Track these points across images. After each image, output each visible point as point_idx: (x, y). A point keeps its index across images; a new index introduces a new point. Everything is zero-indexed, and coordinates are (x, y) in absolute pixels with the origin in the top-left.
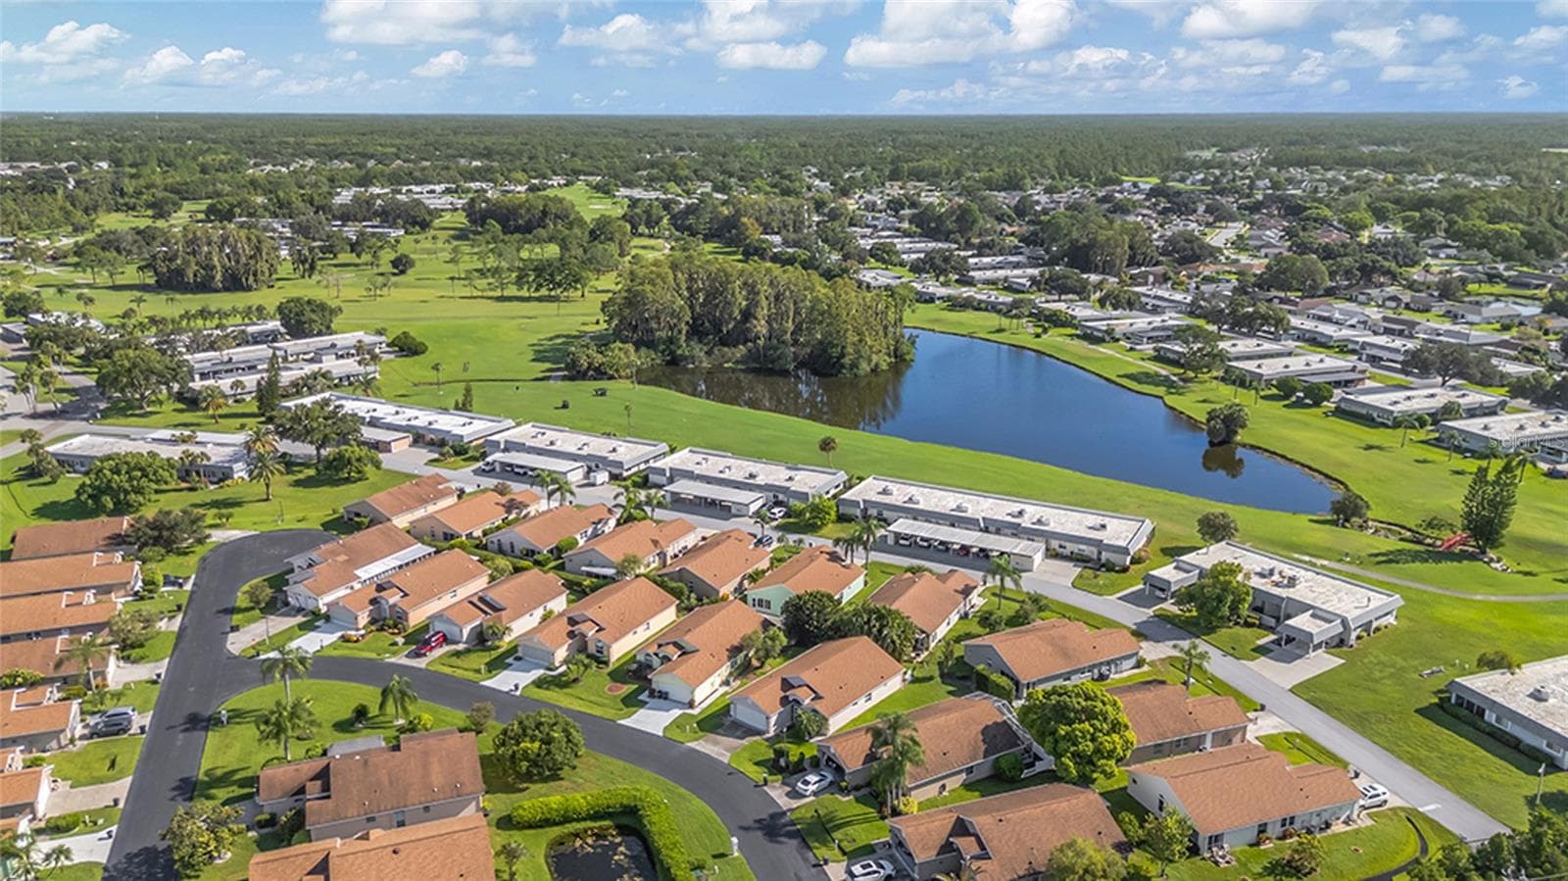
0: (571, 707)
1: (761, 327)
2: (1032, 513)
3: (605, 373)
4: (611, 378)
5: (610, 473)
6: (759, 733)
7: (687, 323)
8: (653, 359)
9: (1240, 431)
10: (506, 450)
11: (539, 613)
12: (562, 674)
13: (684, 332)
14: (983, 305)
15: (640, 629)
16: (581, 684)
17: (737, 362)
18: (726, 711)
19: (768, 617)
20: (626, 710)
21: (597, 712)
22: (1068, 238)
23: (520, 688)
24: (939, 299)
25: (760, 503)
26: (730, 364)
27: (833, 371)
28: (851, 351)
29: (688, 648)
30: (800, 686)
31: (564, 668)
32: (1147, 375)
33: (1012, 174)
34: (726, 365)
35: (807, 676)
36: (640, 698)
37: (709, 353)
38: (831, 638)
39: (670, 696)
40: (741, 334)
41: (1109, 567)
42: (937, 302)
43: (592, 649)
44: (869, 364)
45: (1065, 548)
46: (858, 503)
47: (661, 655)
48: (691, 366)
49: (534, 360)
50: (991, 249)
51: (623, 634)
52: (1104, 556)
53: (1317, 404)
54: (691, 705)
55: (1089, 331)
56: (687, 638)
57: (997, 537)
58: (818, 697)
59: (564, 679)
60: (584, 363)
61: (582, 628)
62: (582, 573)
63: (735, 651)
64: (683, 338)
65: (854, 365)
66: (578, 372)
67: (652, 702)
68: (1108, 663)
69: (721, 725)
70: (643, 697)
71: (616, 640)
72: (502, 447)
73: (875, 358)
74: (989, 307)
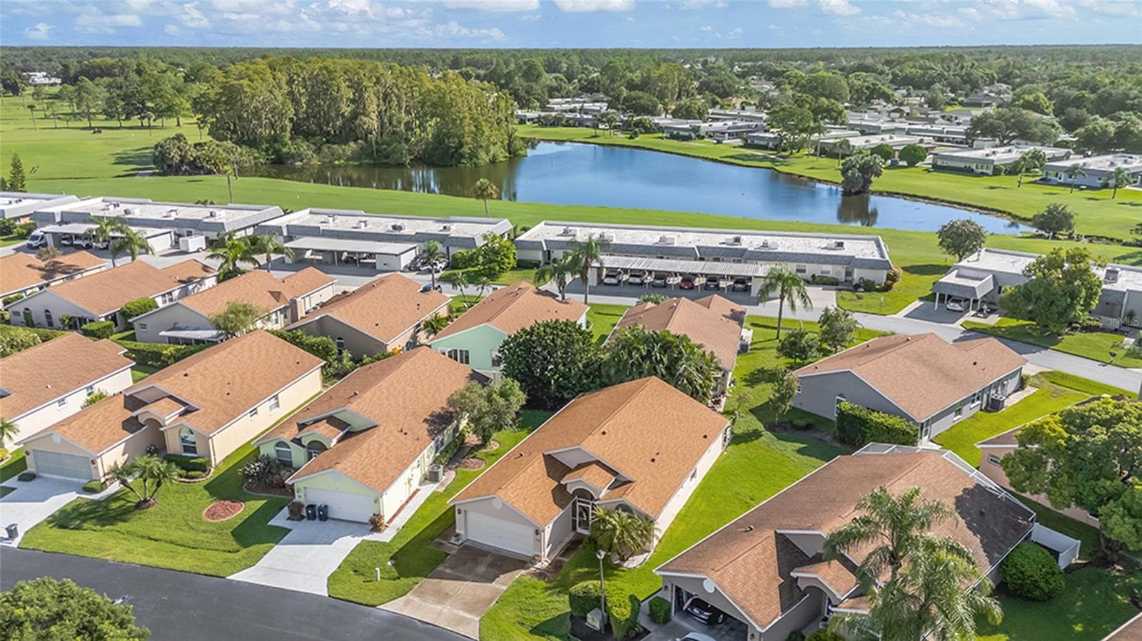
0: (128, 558)
1: (371, 121)
2: (751, 242)
3: (202, 167)
4: (210, 172)
5: (207, 238)
6: (520, 562)
7: (291, 120)
8: (255, 158)
10: (62, 222)
11: (76, 401)
12: (114, 498)
13: (289, 129)
14: (571, 122)
15: (264, 407)
16: (151, 509)
17: (349, 159)
18: (446, 523)
20: (244, 551)
21: (185, 561)
22: (623, 80)
23: (21, 534)
24: (529, 120)
25: (412, 254)
26: (342, 161)
27: (453, 161)
29: (357, 425)
30: (580, 467)
31: (115, 487)
32: (746, 155)
33: (551, 60)
34: (337, 162)
35: (593, 446)
36: (269, 523)
37: (318, 151)
38: (585, 390)
39: (330, 515)
40: (350, 131)
42: (528, 123)
43: (174, 446)
44: (487, 155)
45: (804, 271)
46: (541, 242)
47: (305, 442)
48: (299, 164)
49: (116, 163)
50: (559, 92)
51: (231, 415)
54: (376, 524)
55: (675, 133)
56: (354, 406)
58: (621, 483)
59: (115, 505)
60: (175, 155)
61: (153, 410)
62: (162, 340)
63: (440, 421)
64: (288, 134)
65: (474, 155)
66: (170, 166)
67: (299, 528)
69: (442, 558)
70: (280, 520)
71: (219, 425)
72: (58, 219)
73: (493, 150)
74: (577, 124)
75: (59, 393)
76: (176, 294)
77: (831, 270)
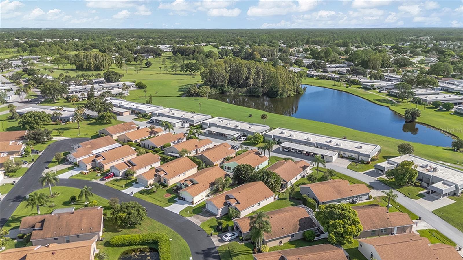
0: (149, 201)
1: (251, 81)
2: (335, 141)
3: (199, 95)
4: (201, 97)
5: (190, 124)
6: (215, 215)
7: (228, 80)
8: (216, 92)
9: (417, 118)
10: (159, 116)
11: (149, 168)
12: (150, 190)
13: (226, 83)
14: (329, 78)
15: (182, 175)
16: (156, 193)
17: (243, 93)
18: (204, 206)
19: (227, 172)
20: (168, 204)
21: (158, 204)
22: (361, 58)
23: (134, 193)
24: (315, 76)
25: (238, 135)
26: (241, 94)
27: (275, 96)
28: (281, 89)
29: (195, 182)
30: (232, 198)
31: (150, 188)
32: (384, 100)
33: (345, 42)
34: (239, 94)
35: (235, 195)
36: (175, 199)
37: (234, 90)
38: (249, 182)
39: (186, 200)
40: (245, 84)
41: (362, 162)
42: (314, 77)
43: (163, 181)
44: (287, 94)
45: (346, 154)
46: (271, 136)
47: (185, 184)
48: (228, 94)
49: (178, 91)
50: (335, 62)
51: (174, 176)
52: (361, 158)
53: (448, 110)
54: (192, 203)
55: (365, 86)
56: (195, 179)
57: (321, 149)
58: (238, 203)
59: (150, 191)
60: (192, 91)
61: (159, 173)
62: (168, 155)
63: (212, 184)
64: (226, 84)
65: (282, 94)
66: (191, 94)
67: (179, 201)
68: (357, 197)
69: (201, 212)
70: (176, 199)
71: (171, 178)
72: (157, 115)
73: (289, 92)
74: (332, 79)
75: (145, 166)
76: (176, 142)
77: (354, 155)
